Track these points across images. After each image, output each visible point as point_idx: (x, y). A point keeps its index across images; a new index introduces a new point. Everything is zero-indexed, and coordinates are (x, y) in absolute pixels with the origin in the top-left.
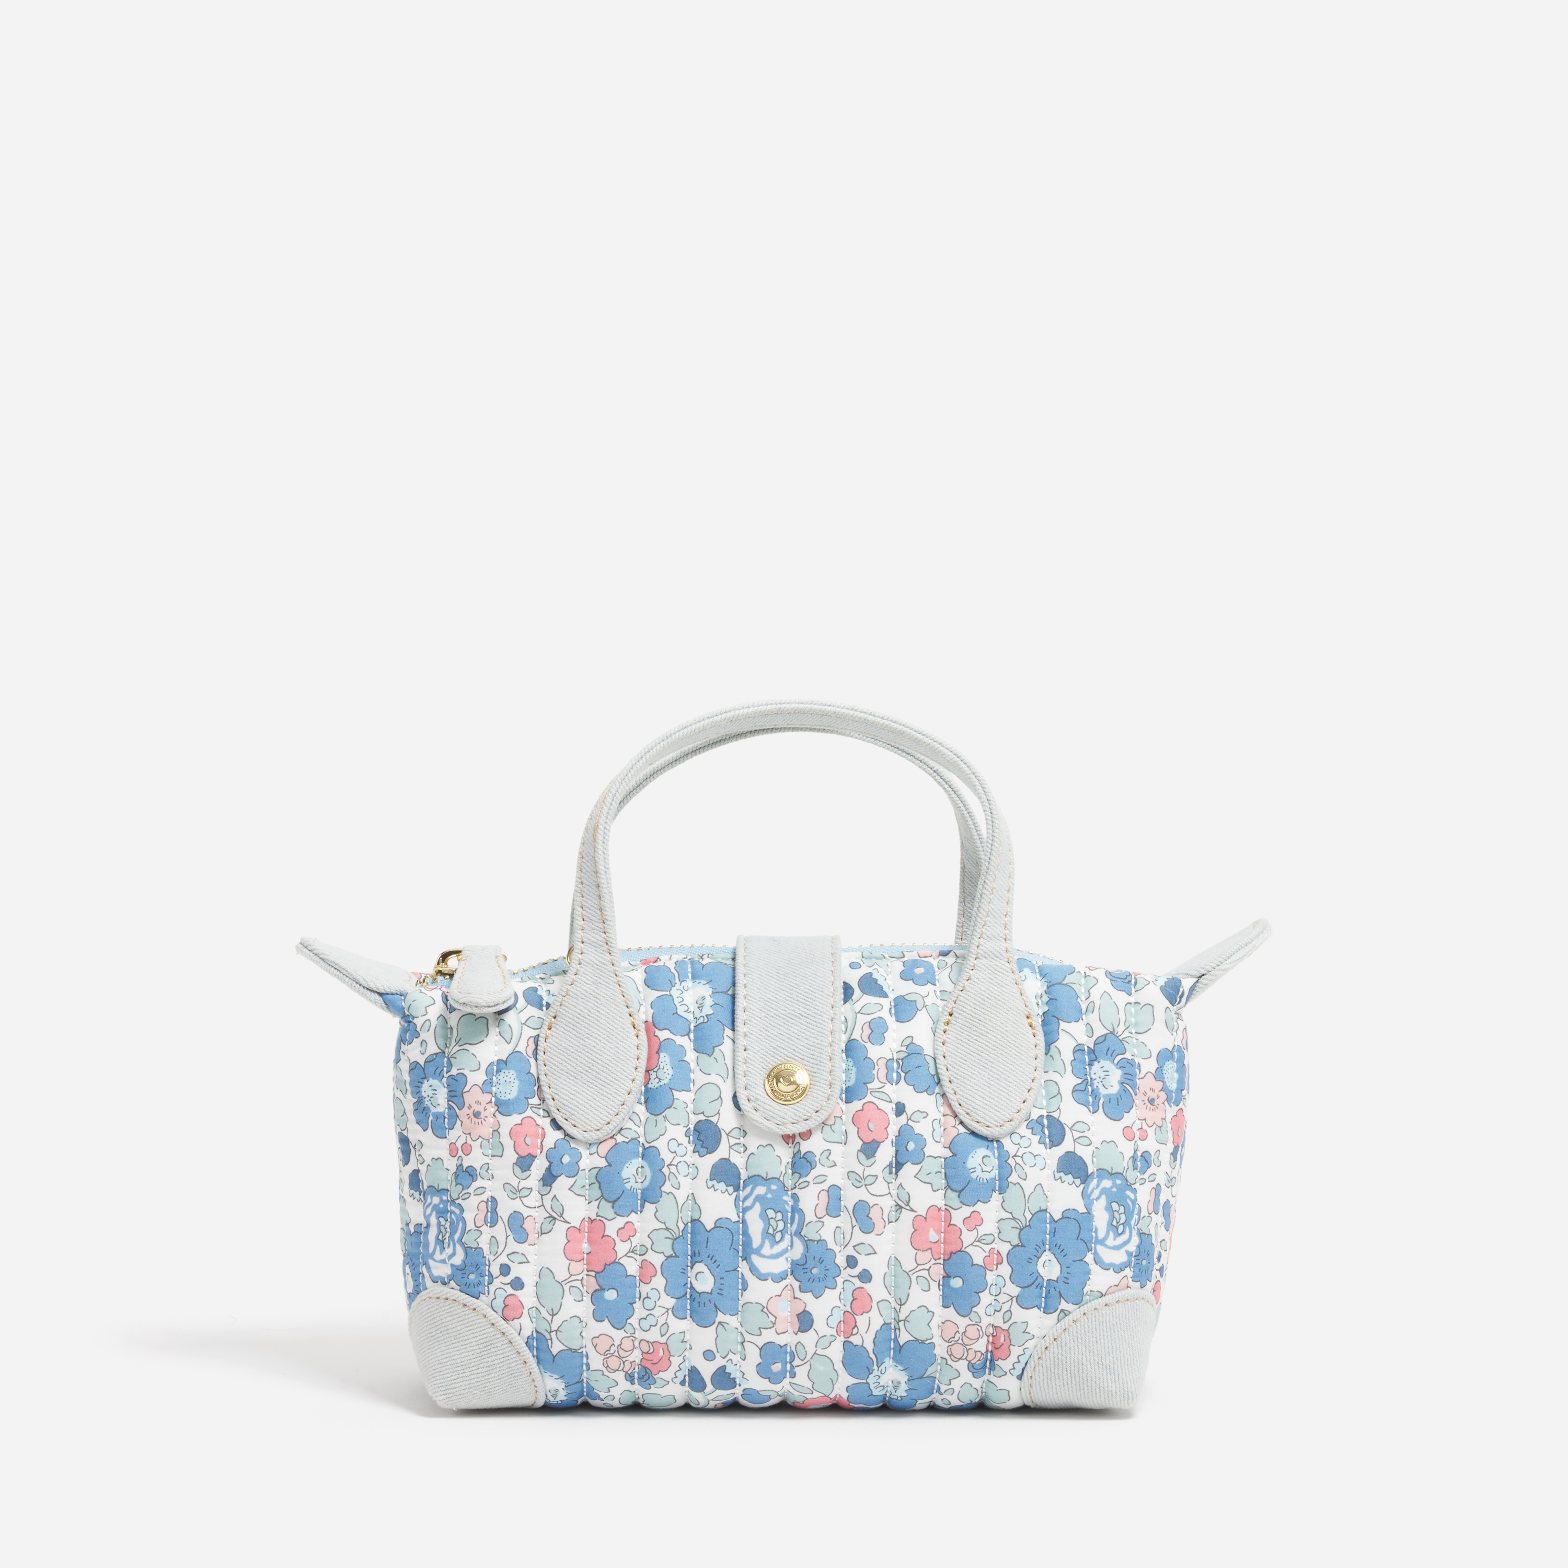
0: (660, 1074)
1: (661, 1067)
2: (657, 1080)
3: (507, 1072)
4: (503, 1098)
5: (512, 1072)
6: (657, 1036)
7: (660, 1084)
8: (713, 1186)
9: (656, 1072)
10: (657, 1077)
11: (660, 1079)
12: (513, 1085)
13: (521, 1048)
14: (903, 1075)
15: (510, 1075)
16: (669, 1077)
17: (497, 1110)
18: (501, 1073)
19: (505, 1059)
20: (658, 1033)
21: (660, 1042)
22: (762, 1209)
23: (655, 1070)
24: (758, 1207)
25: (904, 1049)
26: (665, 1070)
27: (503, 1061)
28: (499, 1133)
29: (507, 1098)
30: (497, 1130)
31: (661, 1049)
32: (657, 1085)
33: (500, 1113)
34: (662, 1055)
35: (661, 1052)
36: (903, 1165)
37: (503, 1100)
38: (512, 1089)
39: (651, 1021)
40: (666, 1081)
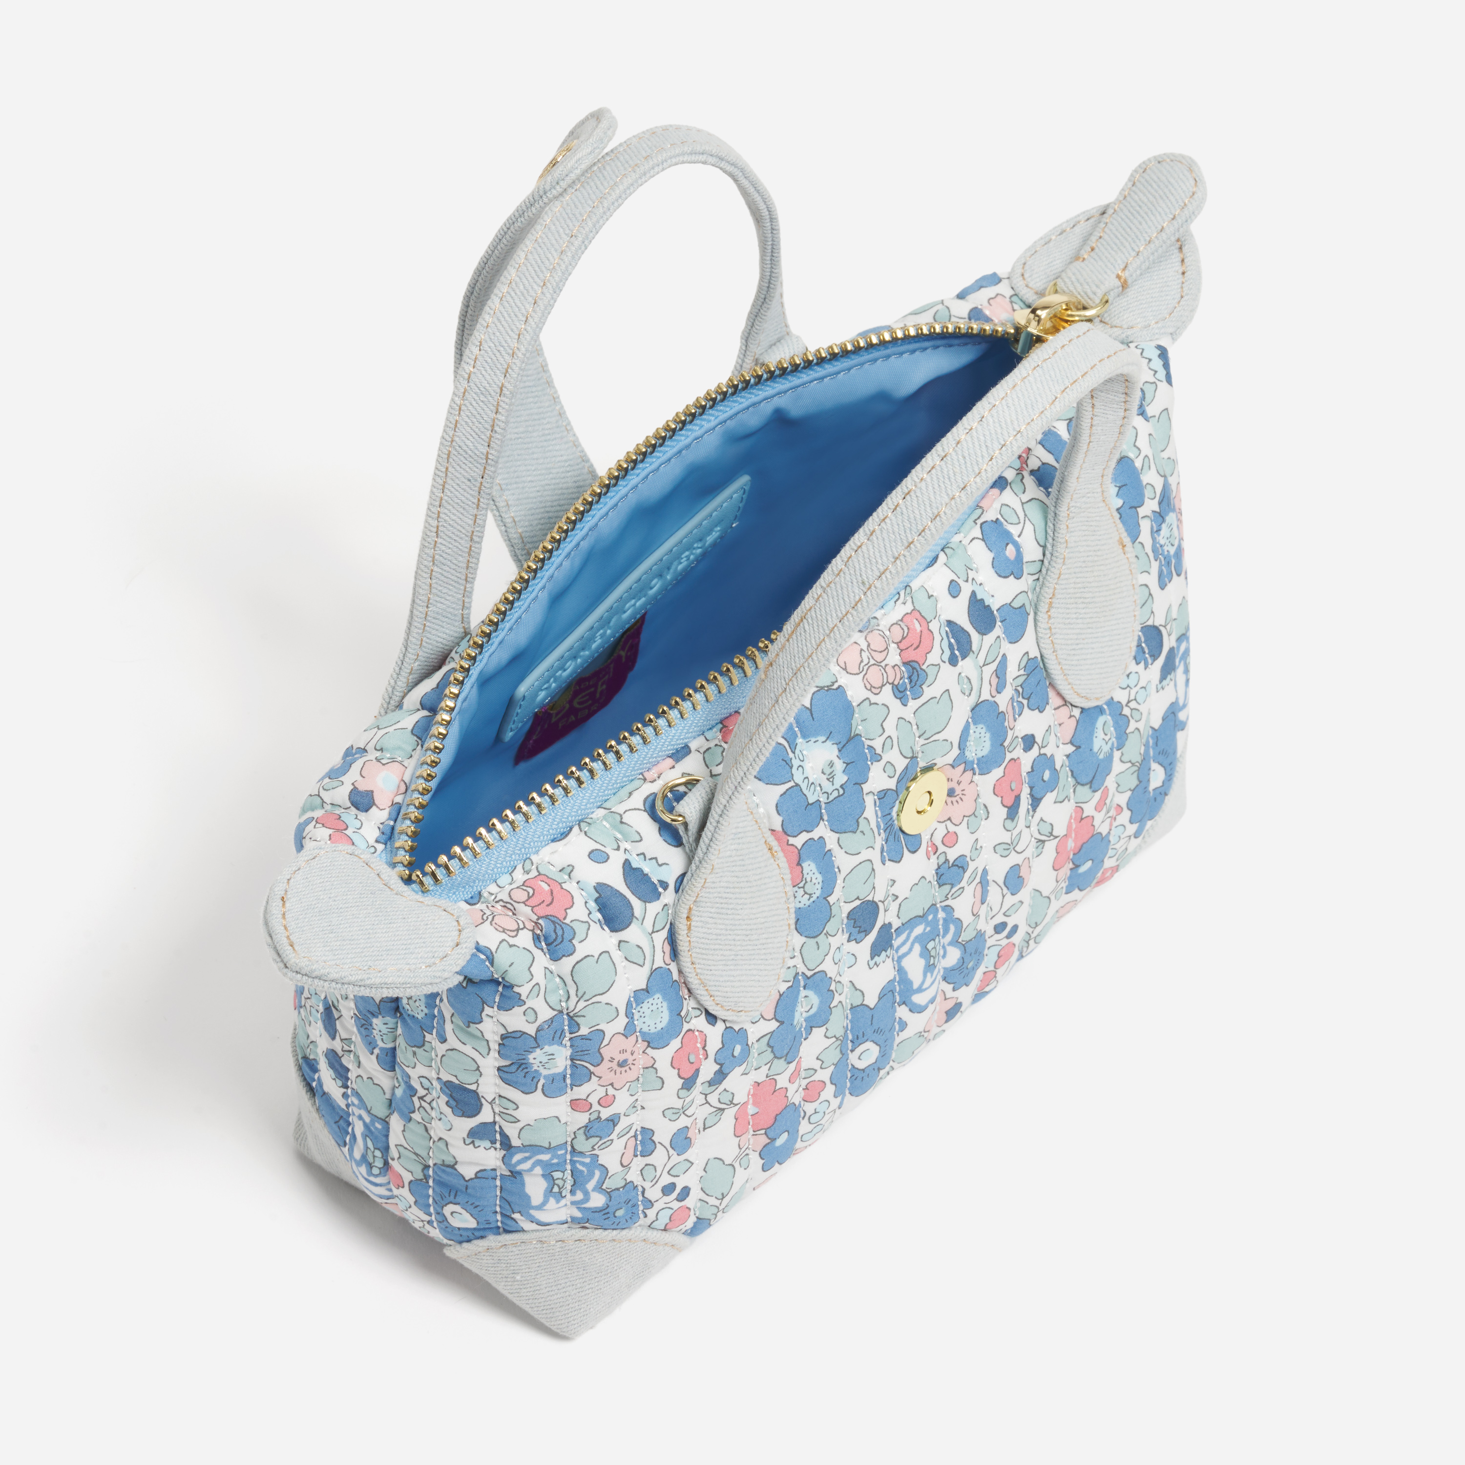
0: (808, 888)
1: (809, 880)
2: (807, 896)
3: (651, 1000)
4: (653, 1030)
5: (658, 995)
6: (792, 845)
7: (812, 900)
8: (876, 963)
9: (803, 887)
10: (806, 893)
11: (810, 895)
12: (661, 1009)
13: (659, 963)
14: (1025, 702)
15: (655, 1002)
16: (819, 887)
17: (649, 1046)
18: (645, 1005)
19: (644, 987)
20: (792, 840)
21: (799, 851)
22: (922, 947)
23: (801, 885)
24: (917, 948)
25: (1022, 672)
26: (814, 881)
27: (643, 990)
28: (656, 1069)
29: (659, 1028)
30: (652, 1067)
31: (803, 856)
32: (808, 903)
33: (653, 1048)
34: (805, 865)
35: (804, 861)
36: (1041, 799)
37: (654, 1033)
38: (662, 1015)
39: (780, 829)
40: (818, 893)
